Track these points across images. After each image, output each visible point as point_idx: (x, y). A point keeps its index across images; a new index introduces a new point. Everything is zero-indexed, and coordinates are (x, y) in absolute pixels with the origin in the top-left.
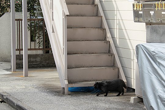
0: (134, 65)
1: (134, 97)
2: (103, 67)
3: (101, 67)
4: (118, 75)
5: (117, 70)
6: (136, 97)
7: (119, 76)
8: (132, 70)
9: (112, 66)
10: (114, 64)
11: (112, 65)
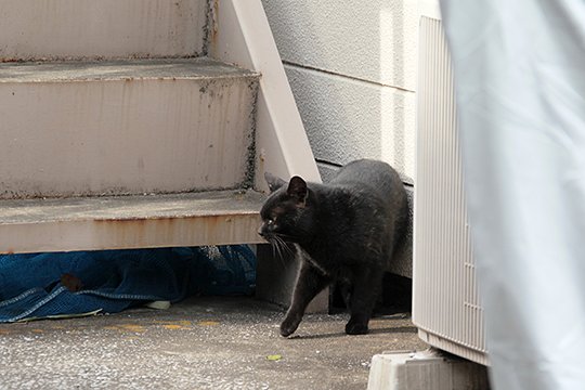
0: (398, 46)
1: (400, 359)
2: (99, 61)
3: (80, 63)
4: (252, 148)
5: (236, 96)
6: (420, 356)
7: (261, 151)
8: (387, 95)
9: (189, 60)
10: (209, 34)
11: (193, 43)
